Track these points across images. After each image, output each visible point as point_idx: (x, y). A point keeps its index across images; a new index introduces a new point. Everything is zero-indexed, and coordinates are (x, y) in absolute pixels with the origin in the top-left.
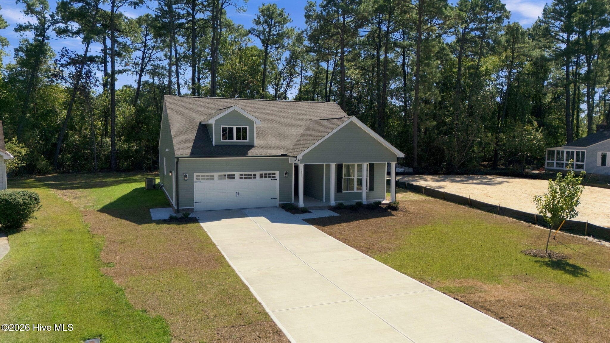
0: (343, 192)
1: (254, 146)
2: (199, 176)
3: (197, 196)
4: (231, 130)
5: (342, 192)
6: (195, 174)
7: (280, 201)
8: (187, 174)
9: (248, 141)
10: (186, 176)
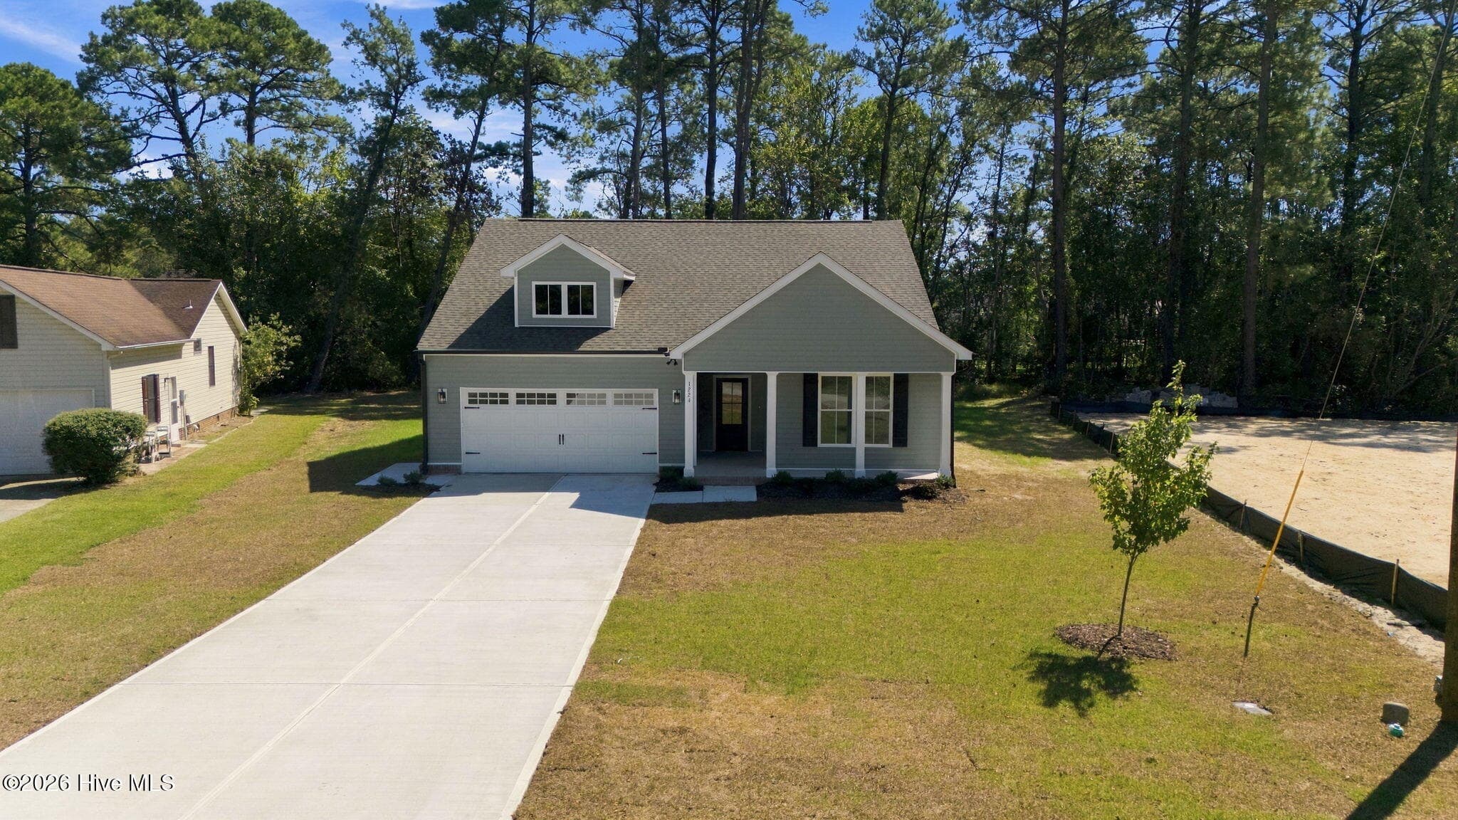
0: (820, 445)
1: (610, 329)
2: (475, 395)
3: (468, 441)
4: (556, 291)
5: (816, 445)
6: (464, 393)
7: (660, 461)
8: (445, 390)
9: (595, 316)
10: (443, 394)
